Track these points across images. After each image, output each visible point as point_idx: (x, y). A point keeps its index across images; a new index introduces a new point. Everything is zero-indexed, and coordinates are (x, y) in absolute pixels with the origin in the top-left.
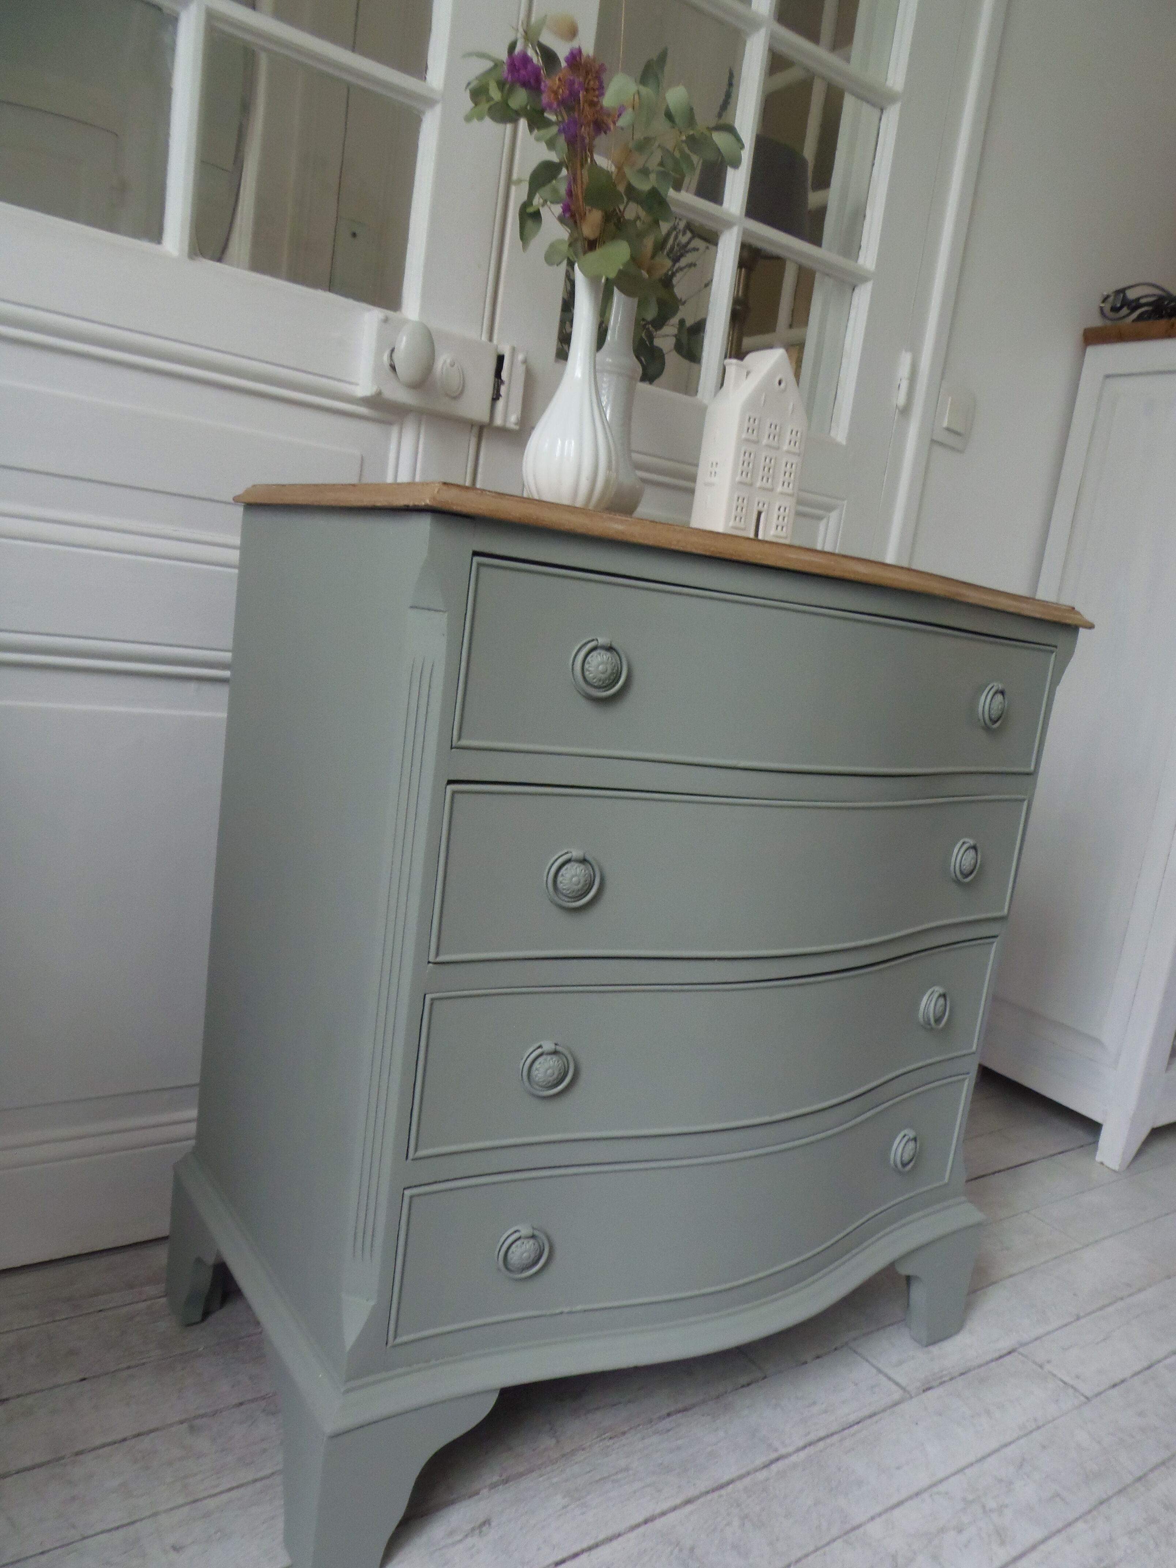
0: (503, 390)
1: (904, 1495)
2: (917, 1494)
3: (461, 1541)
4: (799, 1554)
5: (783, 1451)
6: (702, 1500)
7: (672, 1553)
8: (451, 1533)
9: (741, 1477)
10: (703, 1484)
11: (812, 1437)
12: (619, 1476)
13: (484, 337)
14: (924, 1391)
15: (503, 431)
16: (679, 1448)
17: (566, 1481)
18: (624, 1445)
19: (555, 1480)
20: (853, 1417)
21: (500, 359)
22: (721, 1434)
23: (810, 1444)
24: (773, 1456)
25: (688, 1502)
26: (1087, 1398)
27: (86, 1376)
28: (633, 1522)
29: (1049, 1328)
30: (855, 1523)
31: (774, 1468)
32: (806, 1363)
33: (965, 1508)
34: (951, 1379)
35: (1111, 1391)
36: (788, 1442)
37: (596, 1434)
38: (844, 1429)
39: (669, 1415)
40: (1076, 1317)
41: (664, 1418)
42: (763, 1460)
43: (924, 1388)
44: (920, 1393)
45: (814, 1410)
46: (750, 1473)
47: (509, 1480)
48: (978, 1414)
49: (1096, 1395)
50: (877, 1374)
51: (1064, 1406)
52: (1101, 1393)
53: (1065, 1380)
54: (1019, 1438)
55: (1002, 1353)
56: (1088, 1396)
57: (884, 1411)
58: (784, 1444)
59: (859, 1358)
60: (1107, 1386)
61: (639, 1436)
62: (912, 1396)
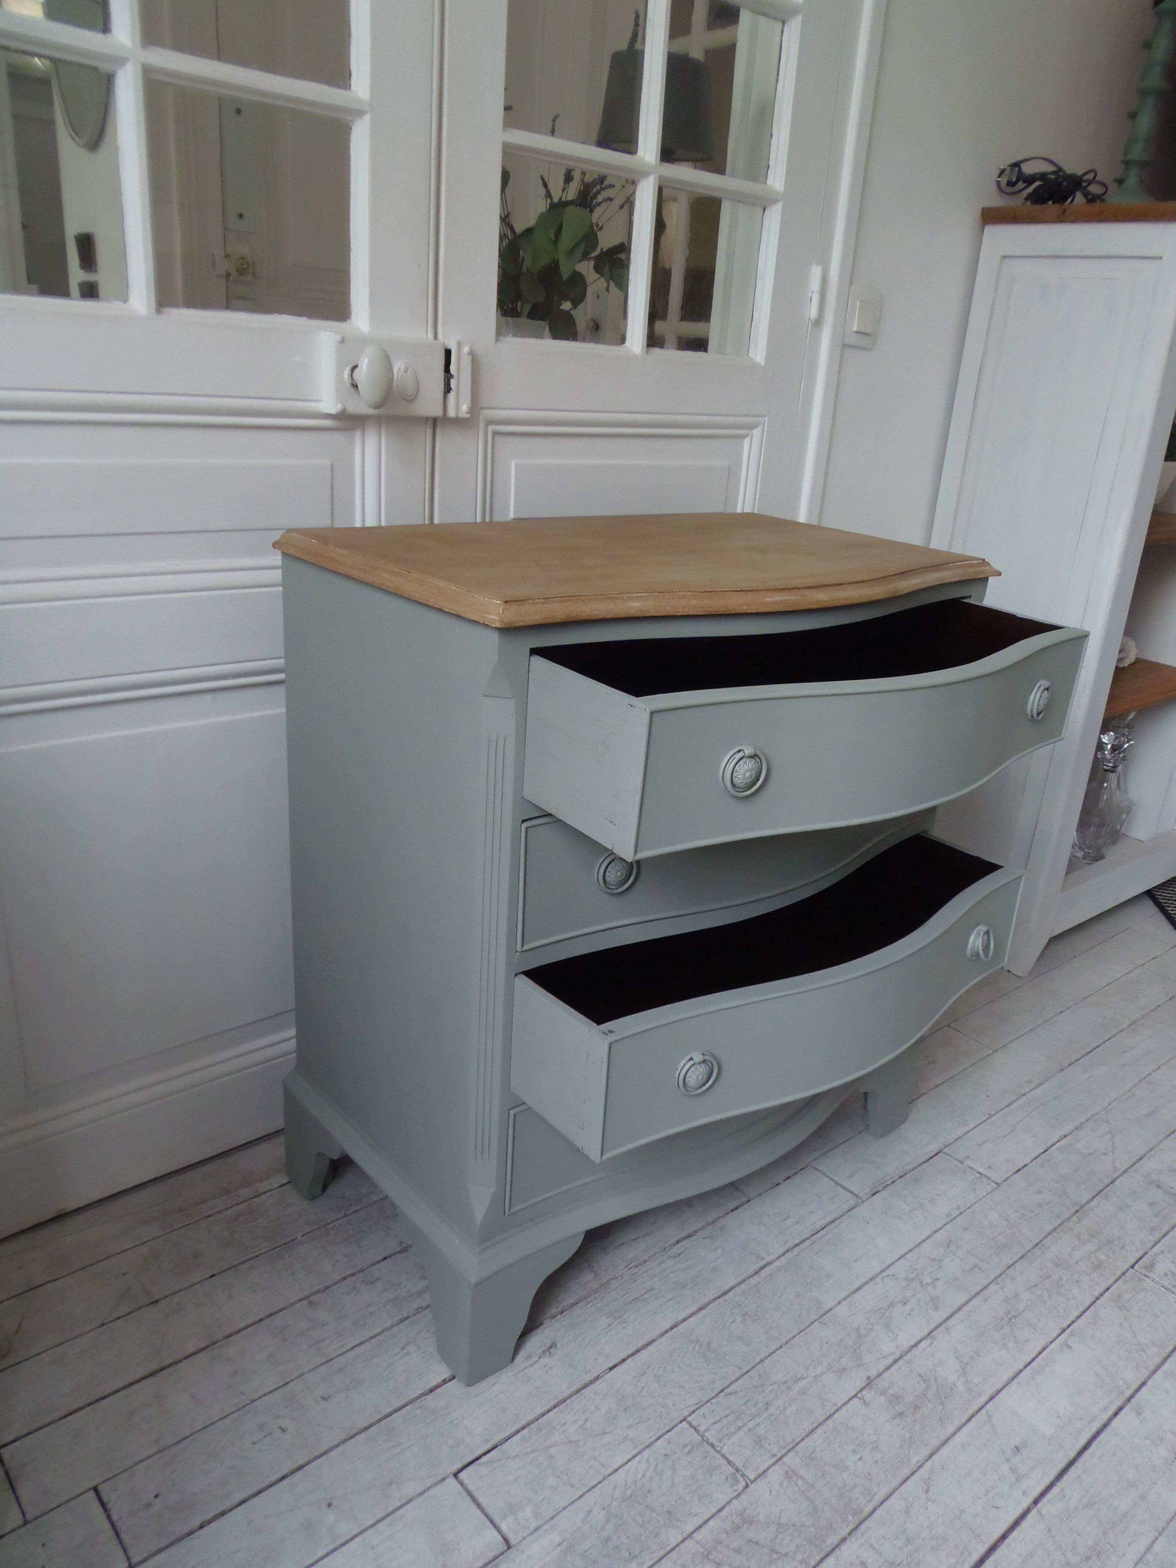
0: (453, 383)
1: (862, 1280)
3: (536, 1362)
4: (788, 1338)
5: (768, 1259)
6: (712, 1305)
7: (694, 1348)
8: (529, 1357)
9: (739, 1284)
10: (711, 1295)
11: (790, 1245)
12: (646, 1296)
13: (430, 335)
14: (872, 1195)
15: (457, 422)
16: (688, 1268)
17: (608, 1305)
18: (646, 1271)
19: (598, 1306)
20: (819, 1225)
21: (448, 353)
22: (719, 1251)
23: (789, 1250)
24: (762, 1263)
25: (702, 1308)
26: (997, 1184)
27: (215, 1273)
28: (663, 1330)
29: (968, 1128)
30: (827, 1309)
31: (763, 1273)
32: (778, 1184)
33: (907, 1285)
34: (893, 1182)
35: (1016, 1176)
36: (771, 1251)
37: (624, 1264)
38: (813, 1235)
39: (678, 1242)
40: (988, 1116)
41: (675, 1245)
42: (754, 1268)
43: (872, 1193)
44: (870, 1198)
45: (789, 1222)
46: (745, 1280)
47: (563, 1311)
48: (915, 1209)
49: (1004, 1181)
50: (835, 1186)
51: (980, 1193)
52: (1008, 1178)
53: (980, 1170)
54: (946, 1224)
55: (931, 1156)
56: (997, 1182)
57: (842, 1216)
58: (768, 1254)
59: (820, 1175)
60: (1013, 1173)
61: (657, 1262)
62: (863, 1200)
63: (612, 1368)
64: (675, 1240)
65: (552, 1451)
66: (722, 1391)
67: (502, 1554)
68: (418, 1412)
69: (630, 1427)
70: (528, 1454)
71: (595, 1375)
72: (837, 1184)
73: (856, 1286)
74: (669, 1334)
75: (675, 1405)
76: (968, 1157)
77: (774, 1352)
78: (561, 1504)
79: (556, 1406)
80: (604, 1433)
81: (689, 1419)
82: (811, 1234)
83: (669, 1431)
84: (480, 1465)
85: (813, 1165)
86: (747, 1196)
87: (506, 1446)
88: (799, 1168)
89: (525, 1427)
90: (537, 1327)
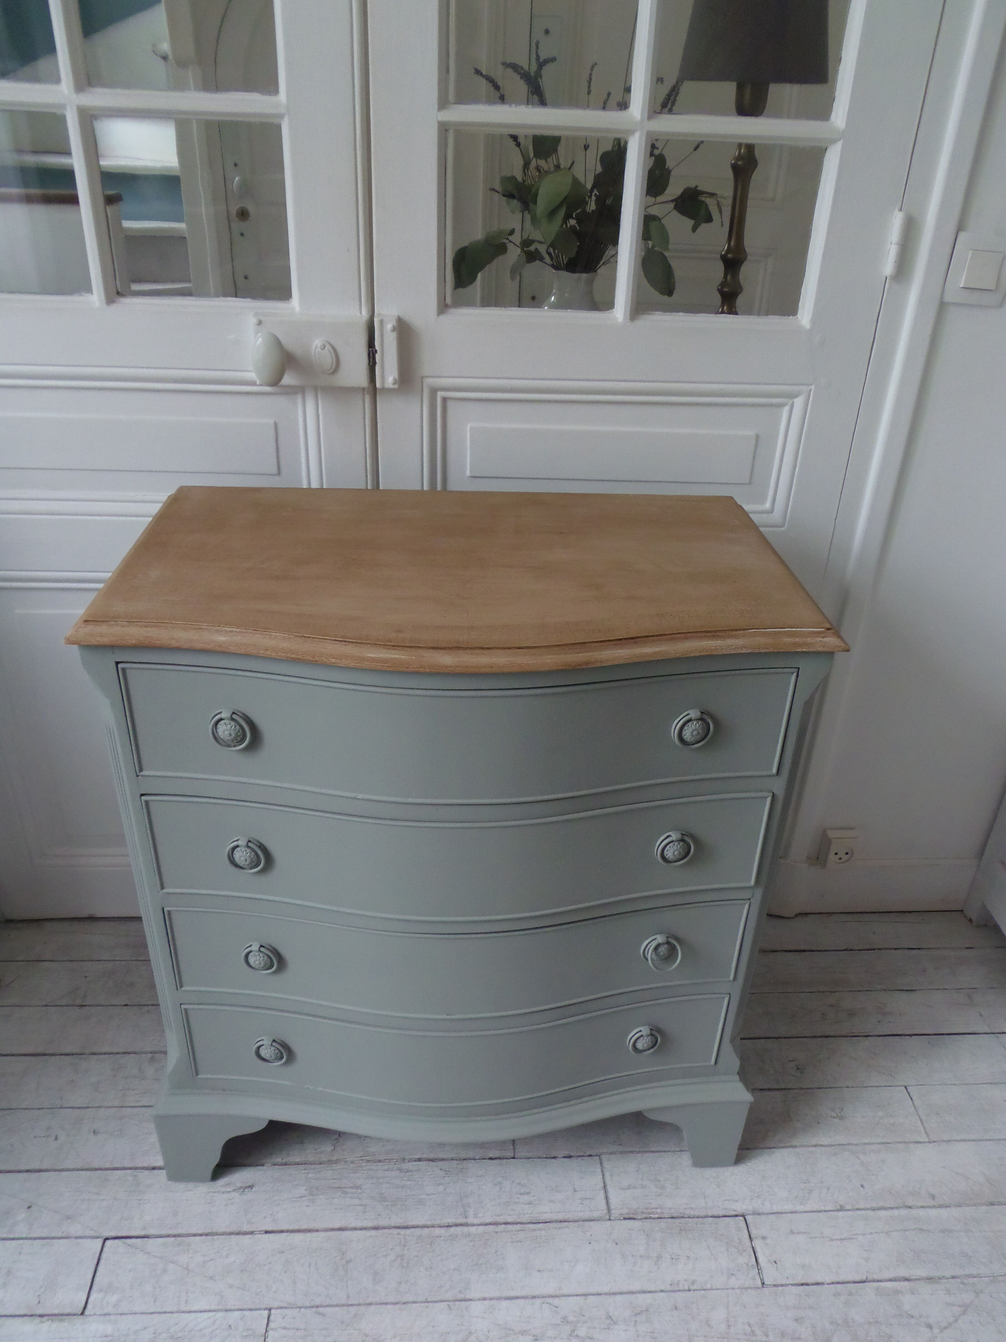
1: (523, 1293)
2: (534, 1297)
3: (229, 1192)
4: (411, 1299)
5: (470, 1220)
6: (386, 1231)
7: (336, 1257)
8: (228, 1185)
9: (425, 1227)
10: (395, 1221)
11: (501, 1219)
12: (350, 1190)
14: (625, 1219)
16: (403, 1187)
17: (316, 1179)
20: (547, 1217)
22: (441, 1188)
23: (496, 1224)
24: (463, 1221)
25: (376, 1228)
26: (763, 1284)
27: (129, 1003)
28: (331, 1226)
29: (800, 1208)
30: (467, 1297)
31: (452, 1230)
32: (554, 1157)
33: (558, 1325)
34: (658, 1218)
35: (794, 1288)
36: (480, 1215)
37: (361, 1154)
38: (530, 1223)
39: (420, 1160)
40: (839, 1207)
41: (415, 1161)
42: (451, 1220)
43: (627, 1216)
44: (621, 1220)
45: (523, 1198)
46: (433, 1226)
47: (286, 1164)
48: (649, 1257)
49: (775, 1286)
50: (599, 1189)
51: (733, 1282)
52: (782, 1285)
53: (760, 1260)
54: (662, 1291)
55: (727, 1214)
56: (766, 1283)
57: (575, 1221)
58: (476, 1216)
59: (599, 1170)
60: (795, 1282)
61: (386, 1167)
62: (612, 1218)
63: (266, 1232)
64: (418, 1156)
65: (171, 1266)
66: (318, 1307)
67: (75, 1315)
68: (131, 1178)
69: (231, 1286)
70: (157, 1256)
71: (252, 1229)
72: (605, 1187)
73: (513, 1294)
74: (332, 1233)
75: (275, 1292)
76: (764, 1238)
77: (386, 1304)
78: (136, 1309)
79: (207, 1235)
80: (211, 1278)
81: (273, 1311)
82: (530, 1221)
83: (251, 1310)
84: (124, 1243)
85: (603, 1157)
86: (514, 1152)
87: (151, 1241)
88: (588, 1153)
89: (174, 1236)
90: (257, 1165)
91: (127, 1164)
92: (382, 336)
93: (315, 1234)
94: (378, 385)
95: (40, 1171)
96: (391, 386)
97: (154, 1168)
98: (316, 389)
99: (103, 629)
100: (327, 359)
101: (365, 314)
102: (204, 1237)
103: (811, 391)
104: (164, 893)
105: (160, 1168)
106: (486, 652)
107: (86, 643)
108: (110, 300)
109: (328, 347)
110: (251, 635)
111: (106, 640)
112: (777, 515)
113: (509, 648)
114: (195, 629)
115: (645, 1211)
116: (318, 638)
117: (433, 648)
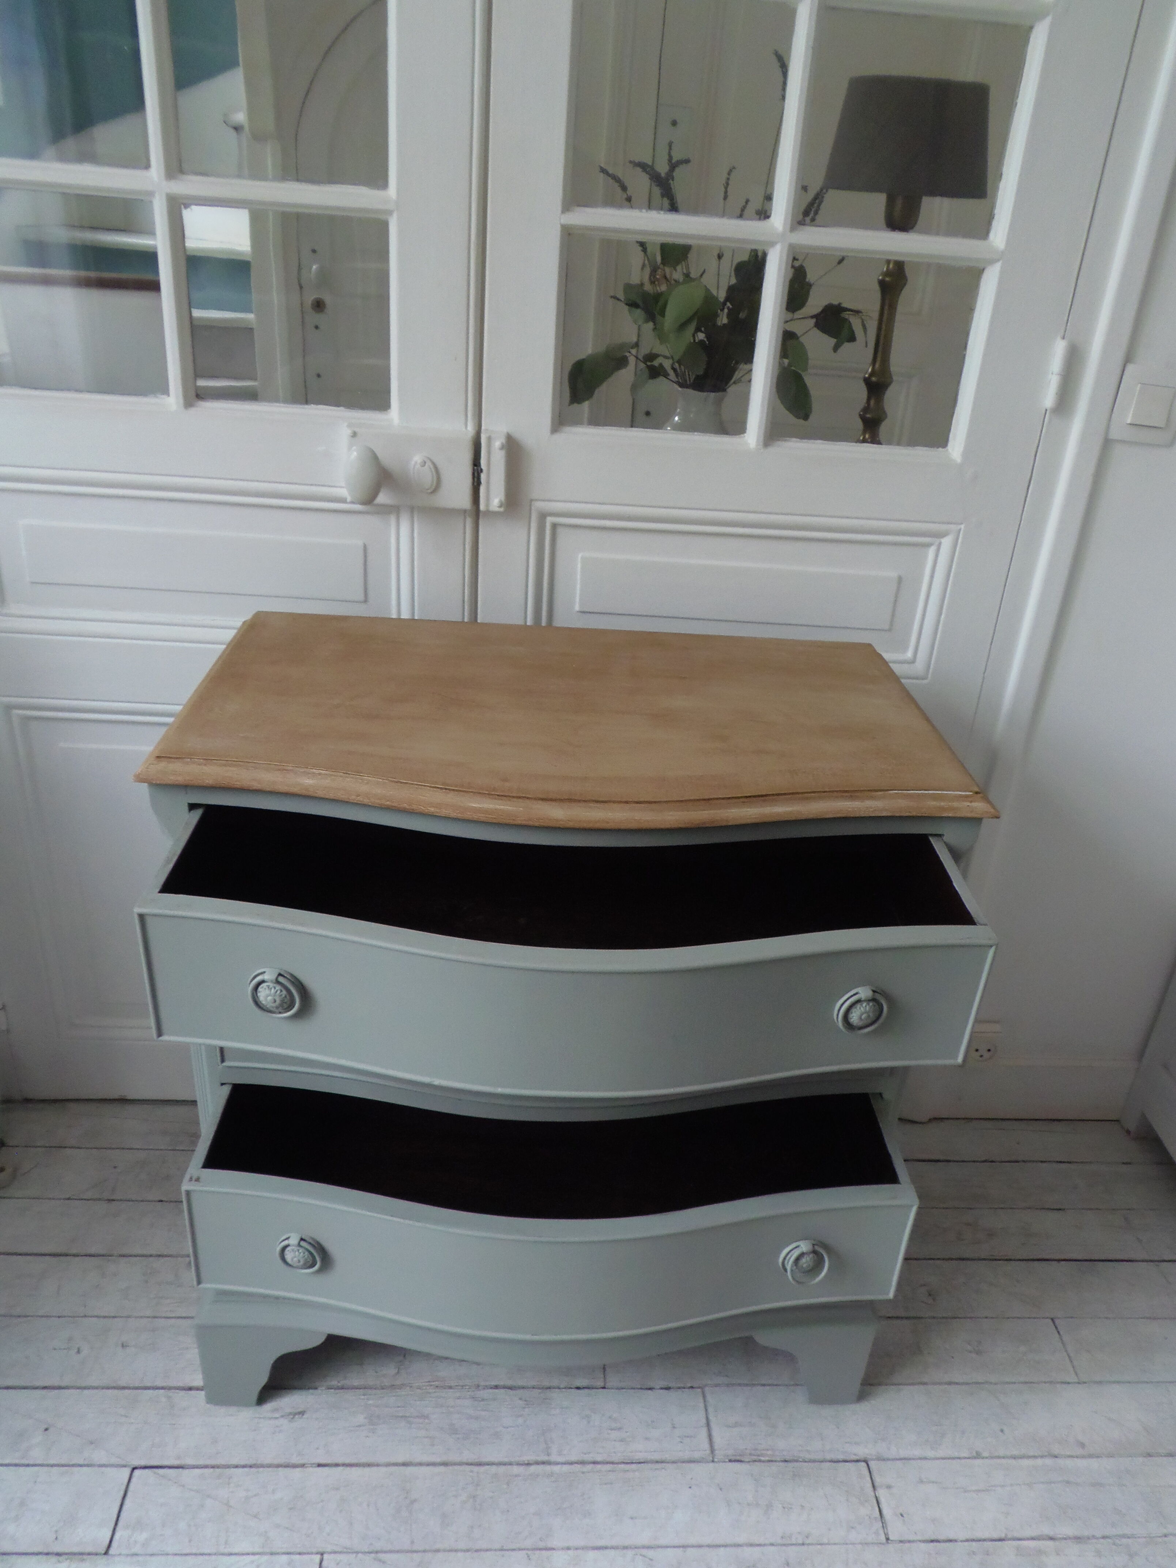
0: (483, 477)
1: (614, 1542)
2: (625, 1548)
3: (276, 1418)
4: (485, 1546)
5: (554, 1458)
6: (456, 1467)
7: (399, 1496)
8: (275, 1410)
9: (502, 1464)
10: (467, 1456)
11: (589, 1458)
12: (415, 1420)
14: (730, 1461)
16: (477, 1418)
17: (377, 1406)
18: (440, 1397)
20: (640, 1456)
22: (520, 1420)
23: (583, 1463)
24: (546, 1458)
25: (445, 1464)
26: (888, 1539)
28: (393, 1460)
29: (931, 1454)
30: (549, 1545)
31: (533, 1468)
32: (650, 1389)
34: (769, 1461)
35: (923, 1545)
36: (565, 1452)
38: (622, 1463)
39: (496, 1387)
40: (975, 1454)
41: (491, 1388)
42: (531, 1458)
43: (733, 1458)
44: (725, 1462)
45: (614, 1435)
46: (510, 1464)
47: (342, 1388)
48: (757, 1505)
49: (901, 1542)
50: (702, 1426)
51: (853, 1536)
52: (909, 1542)
53: (885, 1511)
54: (772, 1545)
55: (848, 1458)
56: (891, 1538)
57: (674, 1462)
58: (560, 1453)
59: (702, 1405)
60: (924, 1539)
61: (458, 1394)
62: (716, 1460)
63: (319, 1465)
64: (494, 1383)
65: (209, 1501)
66: (377, 1552)
67: (96, 1554)
68: (164, 1400)
69: (278, 1526)
70: (191, 1490)
71: (302, 1461)
72: (708, 1424)
73: (603, 1543)
74: (394, 1468)
75: (328, 1534)
76: (889, 1487)
77: (456, 1551)
78: (170, 1550)
79: (251, 1467)
80: (255, 1516)
81: (326, 1556)
82: (622, 1460)
83: (300, 1554)
84: (155, 1473)
85: (707, 1389)
86: (605, 1380)
87: (186, 1471)
88: (689, 1385)
89: (213, 1467)
90: (309, 1389)
91: (159, 1383)
92: (489, 453)
93: (375, 1469)
94: (482, 507)
95: (60, 1388)
96: (497, 509)
97: (190, 1389)
98: (412, 509)
99: (176, 766)
100: (427, 477)
101: (471, 429)
102: (246, 1470)
103: (960, 529)
104: (223, 1066)
105: (198, 1389)
106: (602, 805)
107: (158, 782)
108: (188, 404)
109: (429, 463)
110: (341, 779)
111: (180, 779)
112: (919, 666)
113: (627, 802)
114: (279, 770)
115: (753, 1452)
116: (416, 784)
117: (542, 799)
